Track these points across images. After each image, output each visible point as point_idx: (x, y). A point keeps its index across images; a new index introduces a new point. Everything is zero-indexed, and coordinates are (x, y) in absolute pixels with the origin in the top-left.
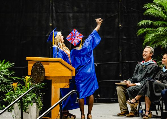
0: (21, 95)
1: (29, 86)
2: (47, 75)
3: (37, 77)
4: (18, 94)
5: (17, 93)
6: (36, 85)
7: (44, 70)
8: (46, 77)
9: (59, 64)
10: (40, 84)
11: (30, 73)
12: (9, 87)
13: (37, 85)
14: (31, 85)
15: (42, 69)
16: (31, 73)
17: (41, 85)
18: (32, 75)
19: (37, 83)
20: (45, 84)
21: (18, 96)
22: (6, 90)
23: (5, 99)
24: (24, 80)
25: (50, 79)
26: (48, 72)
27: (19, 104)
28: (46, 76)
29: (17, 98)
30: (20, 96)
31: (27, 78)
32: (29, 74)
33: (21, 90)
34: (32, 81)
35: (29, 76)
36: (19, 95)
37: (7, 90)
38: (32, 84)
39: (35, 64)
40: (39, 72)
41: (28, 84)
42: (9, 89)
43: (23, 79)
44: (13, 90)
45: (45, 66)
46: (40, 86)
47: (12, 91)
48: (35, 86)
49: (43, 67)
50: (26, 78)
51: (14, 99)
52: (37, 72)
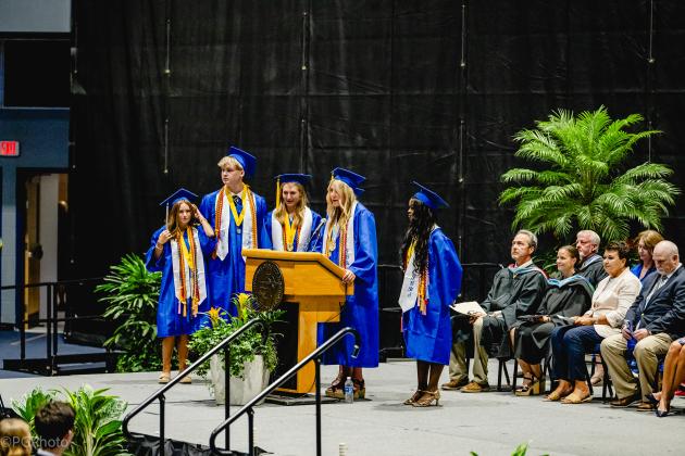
0: (228, 336)
1: (246, 316)
2: (288, 291)
4: (220, 335)
5: (219, 332)
6: (262, 315)
7: (282, 280)
8: (285, 297)
9: (317, 267)
10: (272, 313)
11: (249, 286)
13: (265, 313)
14: (251, 315)
15: (278, 277)
16: (251, 285)
17: (275, 314)
18: (255, 291)
19: (266, 310)
20: (283, 312)
21: (220, 339)
25: (295, 301)
26: (291, 285)
27: (223, 357)
28: (286, 293)
29: (218, 343)
30: (225, 338)
31: (243, 298)
32: (247, 289)
33: (229, 325)
34: (254, 305)
35: (247, 293)
36: (222, 337)
38: (253, 311)
39: (262, 265)
40: (270, 285)
41: (244, 311)
44: (210, 325)
45: (285, 271)
46: (272, 317)
47: (207, 328)
48: (259, 317)
49: (280, 274)
50: (239, 297)
51: (213, 346)
52: (265, 285)
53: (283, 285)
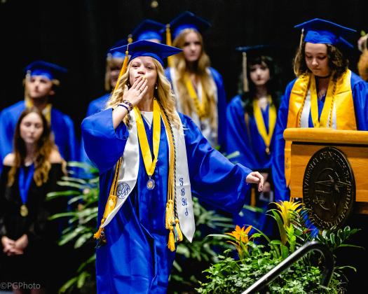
0: (265, 272)
1: (294, 238)
2: (362, 195)
3: (325, 205)
4: (252, 270)
5: (250, 266)
6: (320, 236)
8: (357, 206)
10: (336, 233)
12: (221, 243)
13: (324, 233)
14: (302, 236)
16: (301, 188)
17: (340, 234)
18: (307, 198)
19: (327, 228)
20: (355, 230)
21: (252, 277)
22: (210, 256)
23: (204, 287)
24: (276, 217)
28: (358, 199)
29: (249, 284)
30: (260, 276)
31: (288, 208)
33: (266, 254)
35: (294, 200)
36: (255, 274)
37: (213, 253)
38: (306, 230)
39: (317, 155)
40: (333, 187)
41: (290, 230)
42: (219, 250)
43: (271, 213)
44: (234, 254)
45: (355, 163)
46: (336, 239)
47: (229, 259)
48: (316, 239)
49: (348, 168)
50: (282, 208)
52: (323, 187)
53: (354, 188)
